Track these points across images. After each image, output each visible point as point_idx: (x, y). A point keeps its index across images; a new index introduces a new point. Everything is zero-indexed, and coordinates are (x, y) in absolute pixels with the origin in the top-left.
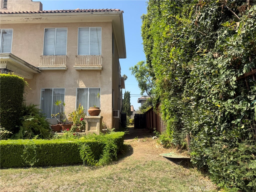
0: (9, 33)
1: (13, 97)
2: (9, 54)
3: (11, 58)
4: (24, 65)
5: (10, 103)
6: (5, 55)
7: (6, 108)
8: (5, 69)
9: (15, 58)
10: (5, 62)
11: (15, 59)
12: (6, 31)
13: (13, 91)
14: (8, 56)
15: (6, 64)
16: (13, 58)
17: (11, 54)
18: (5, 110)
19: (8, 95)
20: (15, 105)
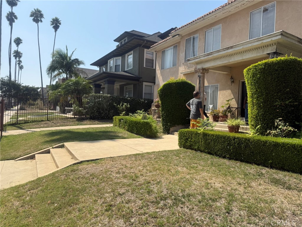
0: (271, 9)
1: (291, 85)
2: (281, 32)
3: (283, 37)
4: (297, 43)
5: (288, 93)
6: (276, 35)
7: (284, 100)
8: (274, 53)
9: (288, 35)
10: (275, 44)
11: (287, 37)
12: (267, 8)
13: (291, 78)
14: (279, 35)
15: (275, 47)
16: (285, 36)
17: (283, 31)
18: (283, 102)
19: (285, 83)
20: (294, 96)
